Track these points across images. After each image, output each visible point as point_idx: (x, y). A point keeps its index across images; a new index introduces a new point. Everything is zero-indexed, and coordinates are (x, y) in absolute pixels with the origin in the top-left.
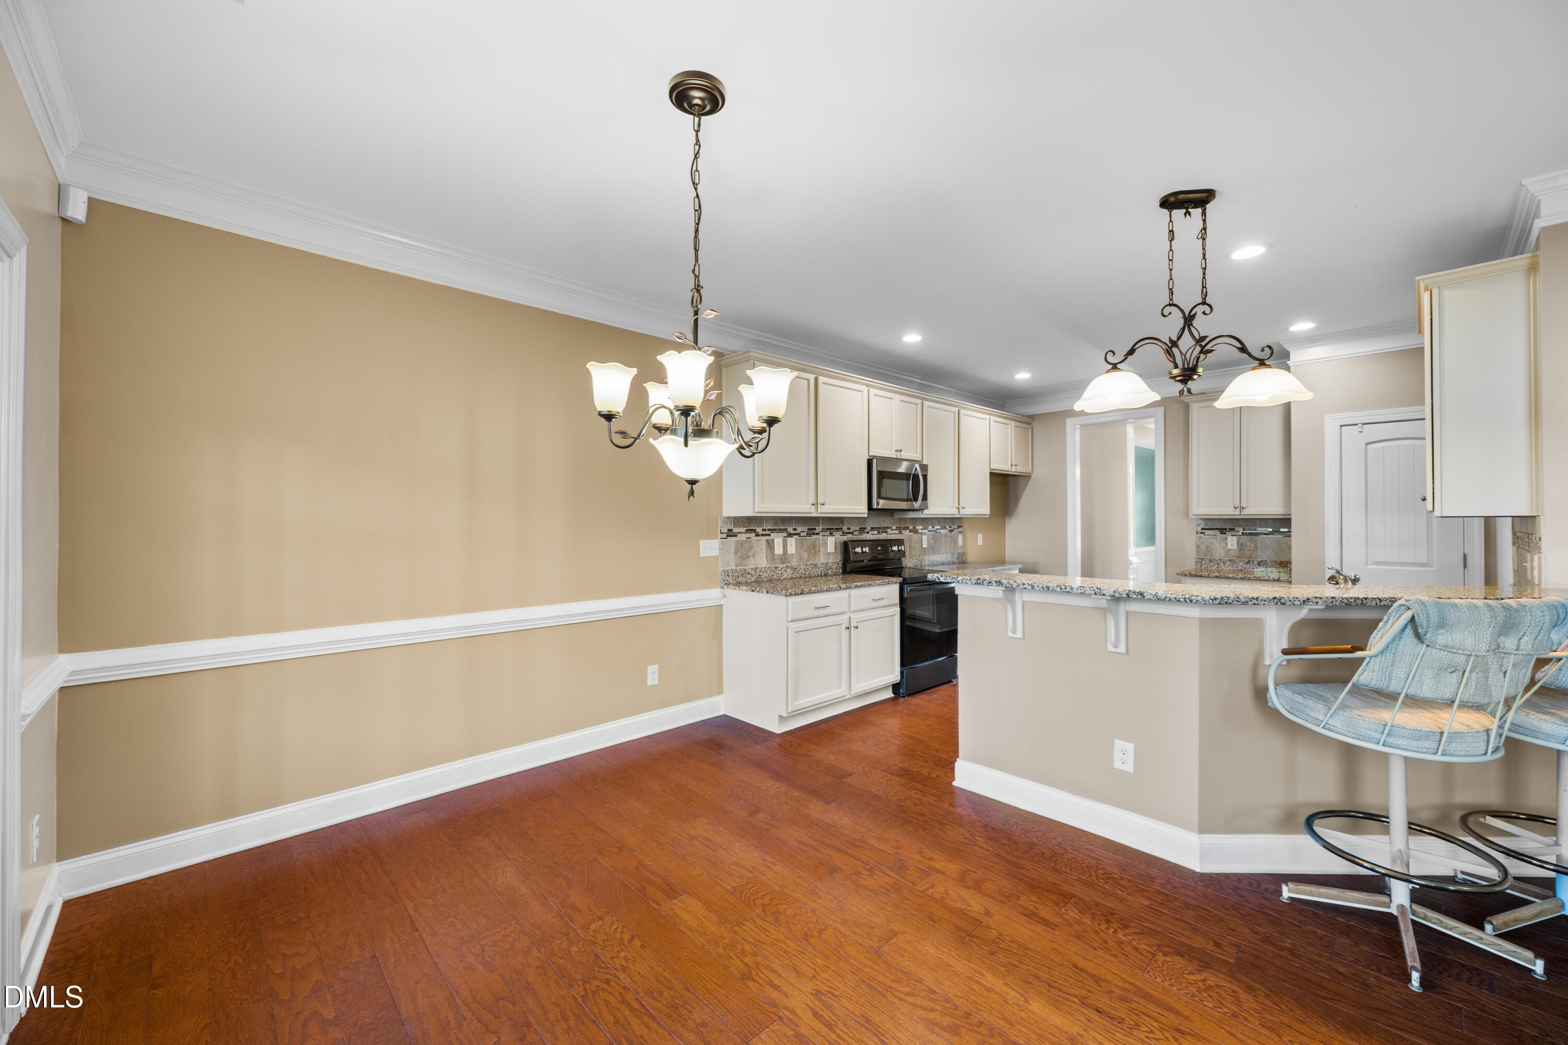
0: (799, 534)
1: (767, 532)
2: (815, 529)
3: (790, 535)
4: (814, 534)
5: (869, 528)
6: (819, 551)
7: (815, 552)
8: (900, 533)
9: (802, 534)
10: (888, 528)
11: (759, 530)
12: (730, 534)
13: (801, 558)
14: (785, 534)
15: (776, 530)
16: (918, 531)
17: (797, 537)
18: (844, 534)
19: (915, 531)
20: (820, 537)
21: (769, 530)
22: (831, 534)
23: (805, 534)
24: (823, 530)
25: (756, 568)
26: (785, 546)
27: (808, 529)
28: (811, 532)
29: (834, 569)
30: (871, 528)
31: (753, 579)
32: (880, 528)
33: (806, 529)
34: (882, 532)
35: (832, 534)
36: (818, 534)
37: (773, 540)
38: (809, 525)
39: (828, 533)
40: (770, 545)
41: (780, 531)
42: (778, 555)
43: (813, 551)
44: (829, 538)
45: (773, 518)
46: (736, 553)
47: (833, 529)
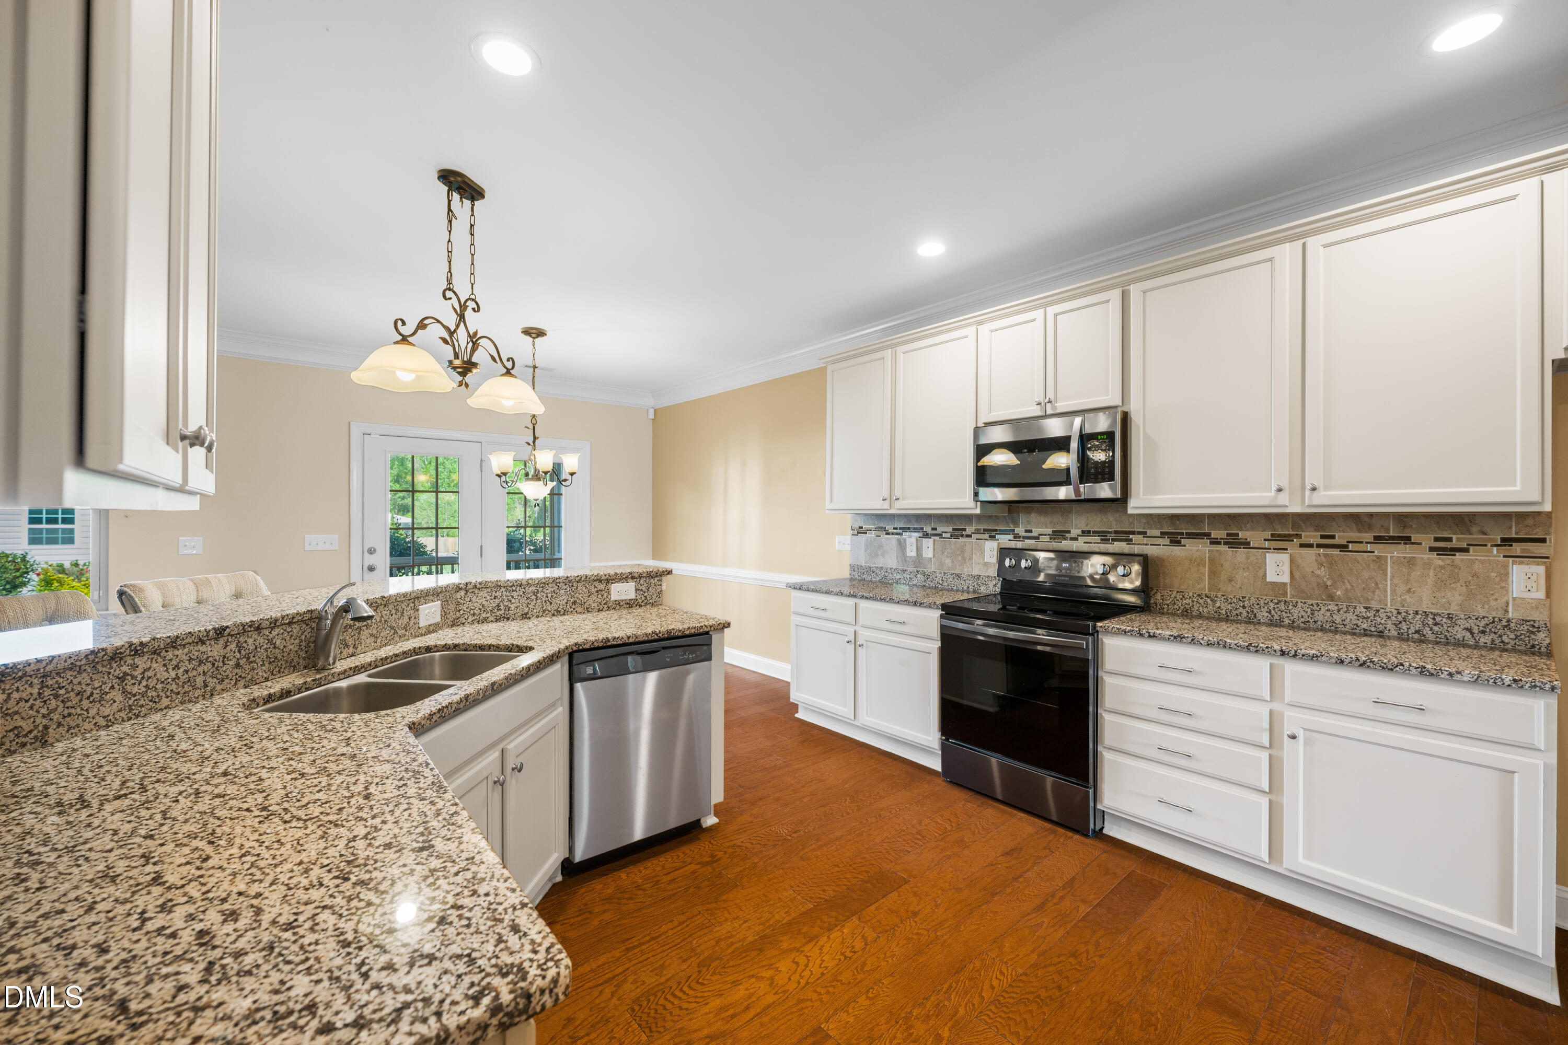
0: (940, 535)
1: (898, 531)
2: (965, 530)
3: (926, 535)
4: (962, 536)
5: (1075, 532)
6: (971, 559)
7: (964, 559)
8: (1176, 542)
9: (944, 535)
10: (1133, 533)
11: (889, 528)
12: (861, 531)
13: (942, 564)
14: (921, 534)
15: (909, 528)
16: (1249, 543)
17: (937, 538)
18: (1017, 537)
19: (1234, 542)
20: (973, 539)
21: (900, 528)
22: (992, 537)
23: (948, 535)
24: (977, 532)
25: (882, 568)
26: (919, 549)
27: (954, 529)
28: (958, 533)
29: (991, 587)
30: (1083, 532)
31: (878, 579)
32: (1110, 533)
33: (950, 529)
34: (1114, 540)
35: (994, 537)
36: (969, 536)
37: (905, 540)
38: (955, 524)
39: (987, 536)
40: (902, 546)
41: (916, 530)
42: (911, 557)
43: (960, 558)
44: (987, 542)
45: (905, 516)
46: (866, 550)
47: (996, 530)
